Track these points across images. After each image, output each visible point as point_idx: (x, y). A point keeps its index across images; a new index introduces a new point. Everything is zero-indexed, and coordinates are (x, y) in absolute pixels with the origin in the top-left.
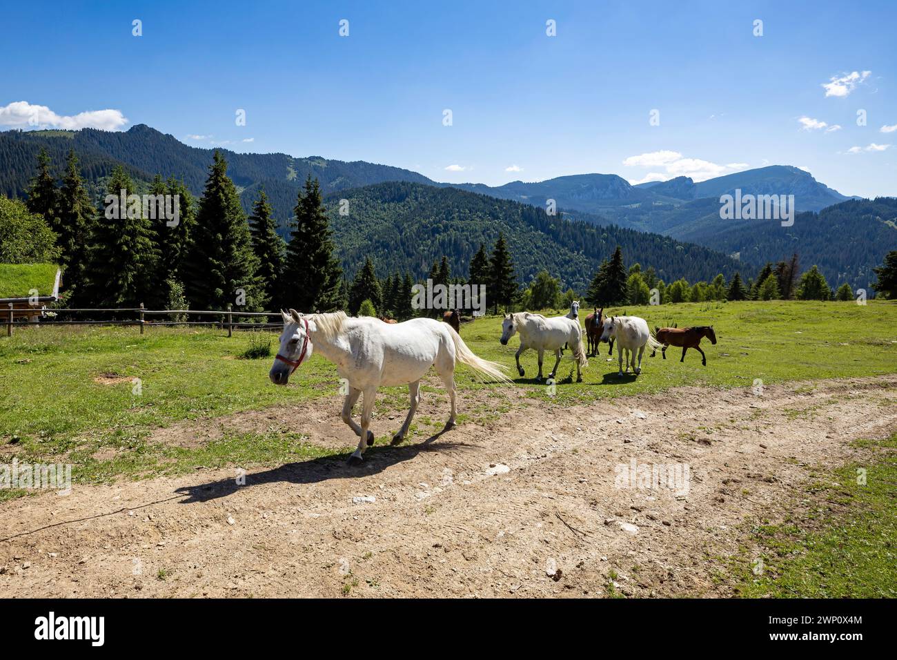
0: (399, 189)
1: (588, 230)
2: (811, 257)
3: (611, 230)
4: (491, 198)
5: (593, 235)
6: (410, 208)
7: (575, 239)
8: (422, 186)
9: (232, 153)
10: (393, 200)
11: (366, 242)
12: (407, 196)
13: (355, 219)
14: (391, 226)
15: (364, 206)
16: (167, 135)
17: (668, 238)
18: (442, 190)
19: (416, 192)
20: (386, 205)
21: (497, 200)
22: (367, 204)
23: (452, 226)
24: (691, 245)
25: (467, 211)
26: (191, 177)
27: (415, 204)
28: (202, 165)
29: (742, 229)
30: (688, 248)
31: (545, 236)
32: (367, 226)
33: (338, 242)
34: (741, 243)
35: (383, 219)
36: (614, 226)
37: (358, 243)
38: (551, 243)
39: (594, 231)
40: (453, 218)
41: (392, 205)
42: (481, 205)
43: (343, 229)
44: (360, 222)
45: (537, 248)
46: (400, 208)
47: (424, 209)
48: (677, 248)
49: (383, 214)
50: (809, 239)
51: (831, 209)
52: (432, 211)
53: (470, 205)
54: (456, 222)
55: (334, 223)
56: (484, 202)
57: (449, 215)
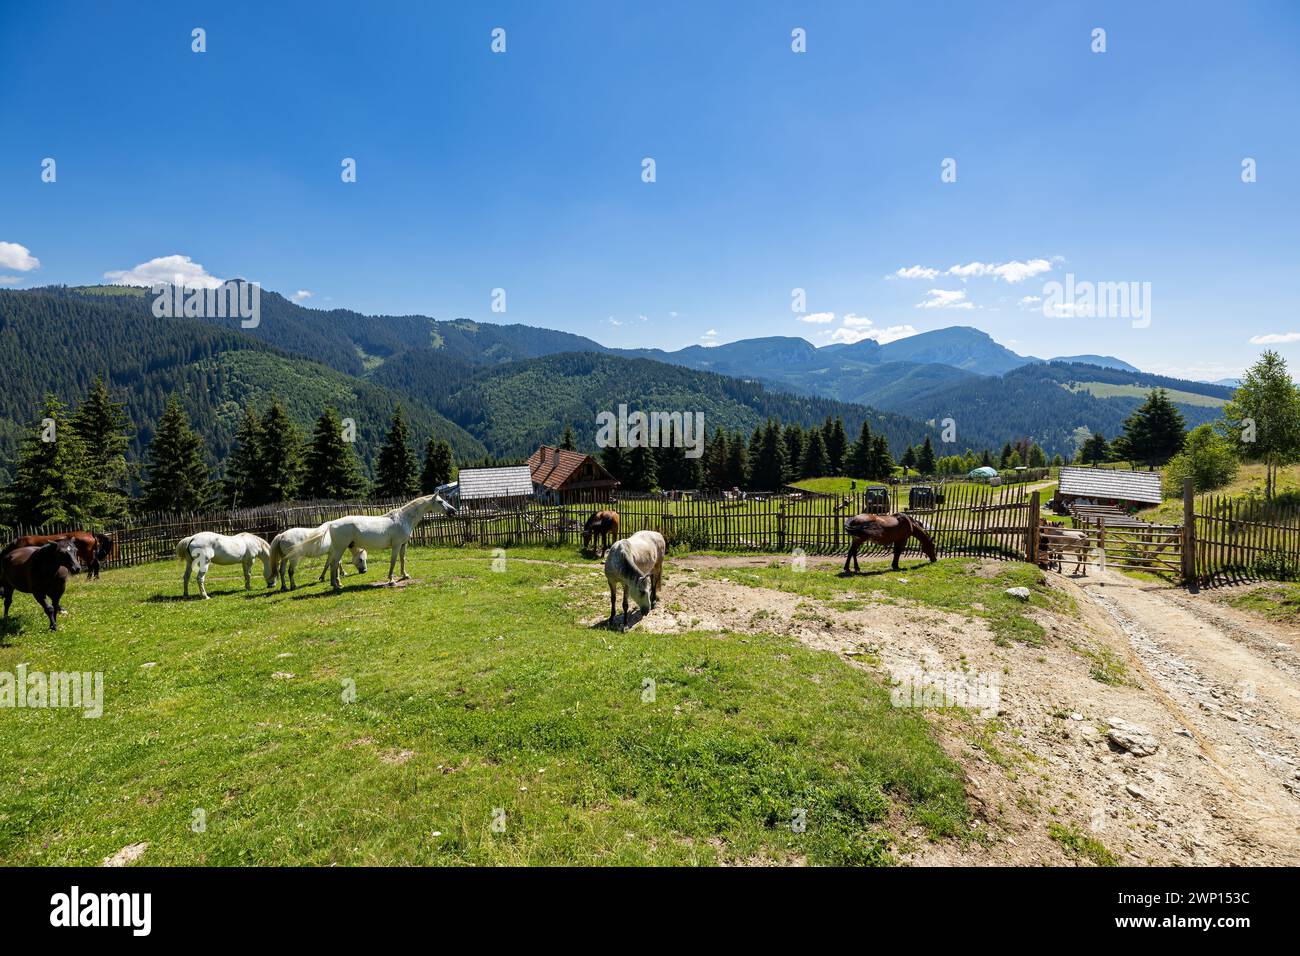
0: (583, 360)
1: (792, 402)
2: (1000, 422)
3: (815, 401)
4: (687, 369)
5: (797, 408)
6: (598, 381)
7: (780, 411)
8: (608, 357)
9: (359, 316)
10: (577, 372)
11: (553, 422)
12: (593, 368)
13: (536, 396)
14: (580, 402)
15: (544, 380)
16: (272, 293)
17: (869, 408)
18: (633, 361)
19: (602, 363)
20: (570, 379)
21: (694, 371)
22: (548, 378)
23: (651, 402)
24: (893, 414)
25: (665, 385)
26: (313, 346)
27: (603, 377)
28: (323, 331)
29: (934, 395)
30: (890, 418)
31: (750, 409)
32: (551, 403)
33: (520, 422)
34: (934, 408)
35: (570, 395)
36: (816, 397)
37: (545, 423)
38: (756, 416)
39: (797, 402)
40: (652, 392)
41: (577, 378)
42: (680, 378)
43: (522, 407)
44: (542, 398)
45: (744, 422)
46: (585, 381)
47: (616, 383)
48: (880, 417)
49: (568, 389)
50: (996, 405)
51: (1012, 373)
52: (626, 385)
53: (667, 379)
54: (655, 397)
55: (510, 400)
56: (682, 374)
57: (646, 389)
